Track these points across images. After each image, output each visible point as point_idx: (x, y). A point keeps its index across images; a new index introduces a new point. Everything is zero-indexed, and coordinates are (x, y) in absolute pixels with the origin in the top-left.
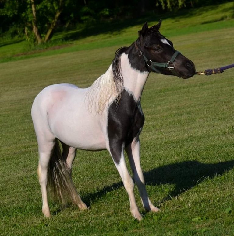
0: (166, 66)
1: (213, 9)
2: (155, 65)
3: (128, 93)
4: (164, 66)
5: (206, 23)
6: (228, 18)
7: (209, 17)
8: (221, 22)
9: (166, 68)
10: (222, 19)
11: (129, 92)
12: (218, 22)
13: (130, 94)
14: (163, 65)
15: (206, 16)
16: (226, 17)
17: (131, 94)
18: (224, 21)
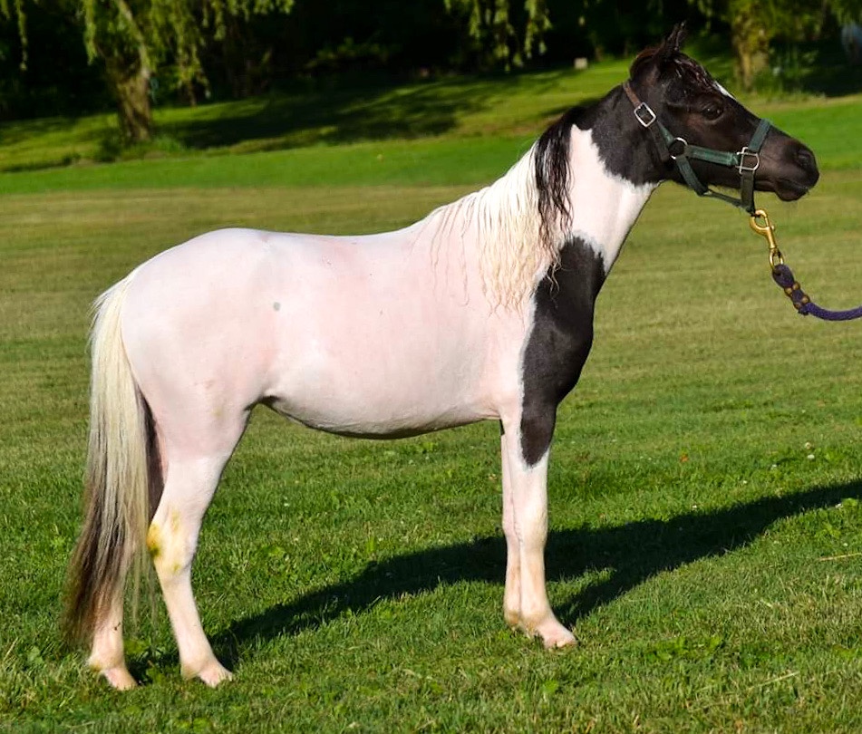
0: (733, 160)
1: (59, 127)
2: (696, 154)
3: (591, 249)
4: (728, 162)
5: (17, 169)
6: (82, 162)
7: (34, 151)
8: (61, 170)
9: (732, 166)
10: (67, 161)
11: (594, 248)
12: (50, 171)
13: (597, 253)
14: (726, 157)
15: (27, 149)
16: (78, 157)
17: (600, 254)
18: (70, 167)
